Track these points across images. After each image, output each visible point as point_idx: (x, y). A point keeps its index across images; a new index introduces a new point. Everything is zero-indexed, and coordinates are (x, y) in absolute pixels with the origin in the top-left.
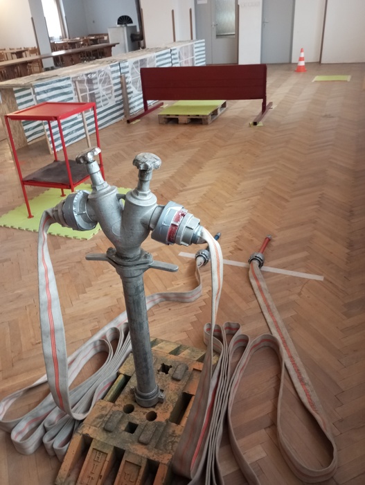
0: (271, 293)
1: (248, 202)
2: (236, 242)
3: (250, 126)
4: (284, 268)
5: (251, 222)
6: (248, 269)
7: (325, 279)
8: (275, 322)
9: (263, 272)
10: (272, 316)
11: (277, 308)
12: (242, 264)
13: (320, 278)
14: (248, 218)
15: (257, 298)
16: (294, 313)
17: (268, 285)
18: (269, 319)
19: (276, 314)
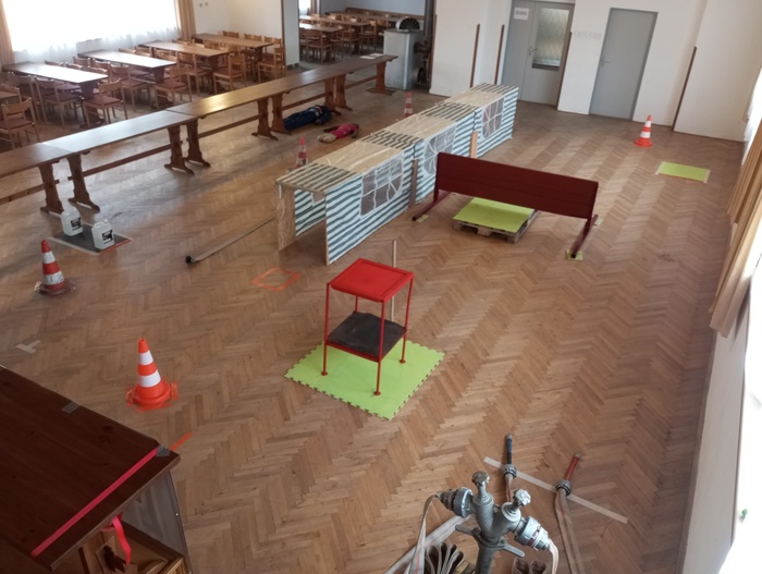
0: (575, 530)
1: (558, 396)
2: (543, 454)
3: (567, 258)
4: (590, 500)
5: (560, 427)
6: (554, 495)
7: (628, 522)
8: (577, 565)
9: (569, 501)
10: (574, 557)
11: (580, 549)
12: (548, 487)
13: (624, 520)
14: (557, 421)
15: (561, 533)
16: (594, 557)
17: (573, 519)
18: (571, 561)
19: (578, 555)
